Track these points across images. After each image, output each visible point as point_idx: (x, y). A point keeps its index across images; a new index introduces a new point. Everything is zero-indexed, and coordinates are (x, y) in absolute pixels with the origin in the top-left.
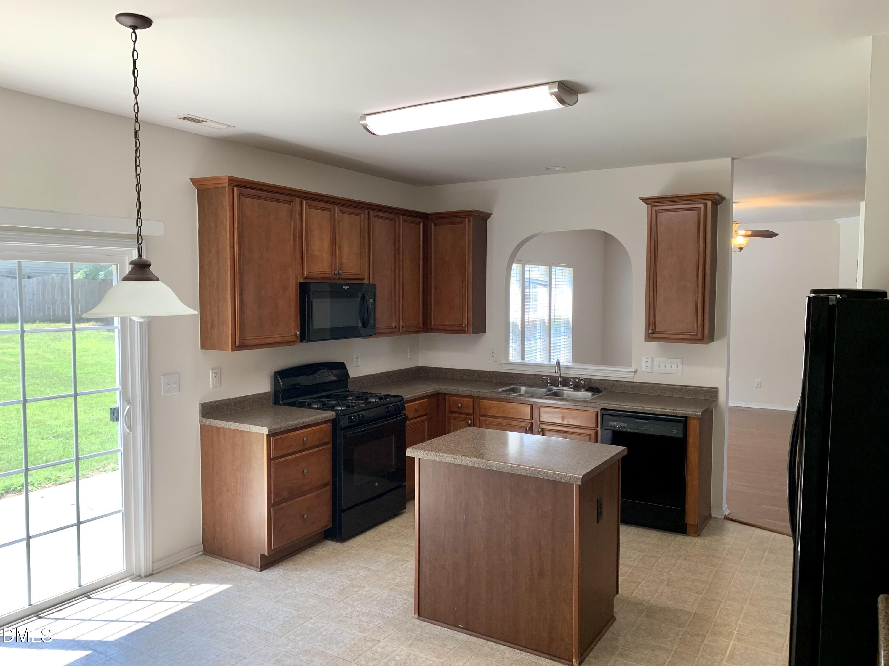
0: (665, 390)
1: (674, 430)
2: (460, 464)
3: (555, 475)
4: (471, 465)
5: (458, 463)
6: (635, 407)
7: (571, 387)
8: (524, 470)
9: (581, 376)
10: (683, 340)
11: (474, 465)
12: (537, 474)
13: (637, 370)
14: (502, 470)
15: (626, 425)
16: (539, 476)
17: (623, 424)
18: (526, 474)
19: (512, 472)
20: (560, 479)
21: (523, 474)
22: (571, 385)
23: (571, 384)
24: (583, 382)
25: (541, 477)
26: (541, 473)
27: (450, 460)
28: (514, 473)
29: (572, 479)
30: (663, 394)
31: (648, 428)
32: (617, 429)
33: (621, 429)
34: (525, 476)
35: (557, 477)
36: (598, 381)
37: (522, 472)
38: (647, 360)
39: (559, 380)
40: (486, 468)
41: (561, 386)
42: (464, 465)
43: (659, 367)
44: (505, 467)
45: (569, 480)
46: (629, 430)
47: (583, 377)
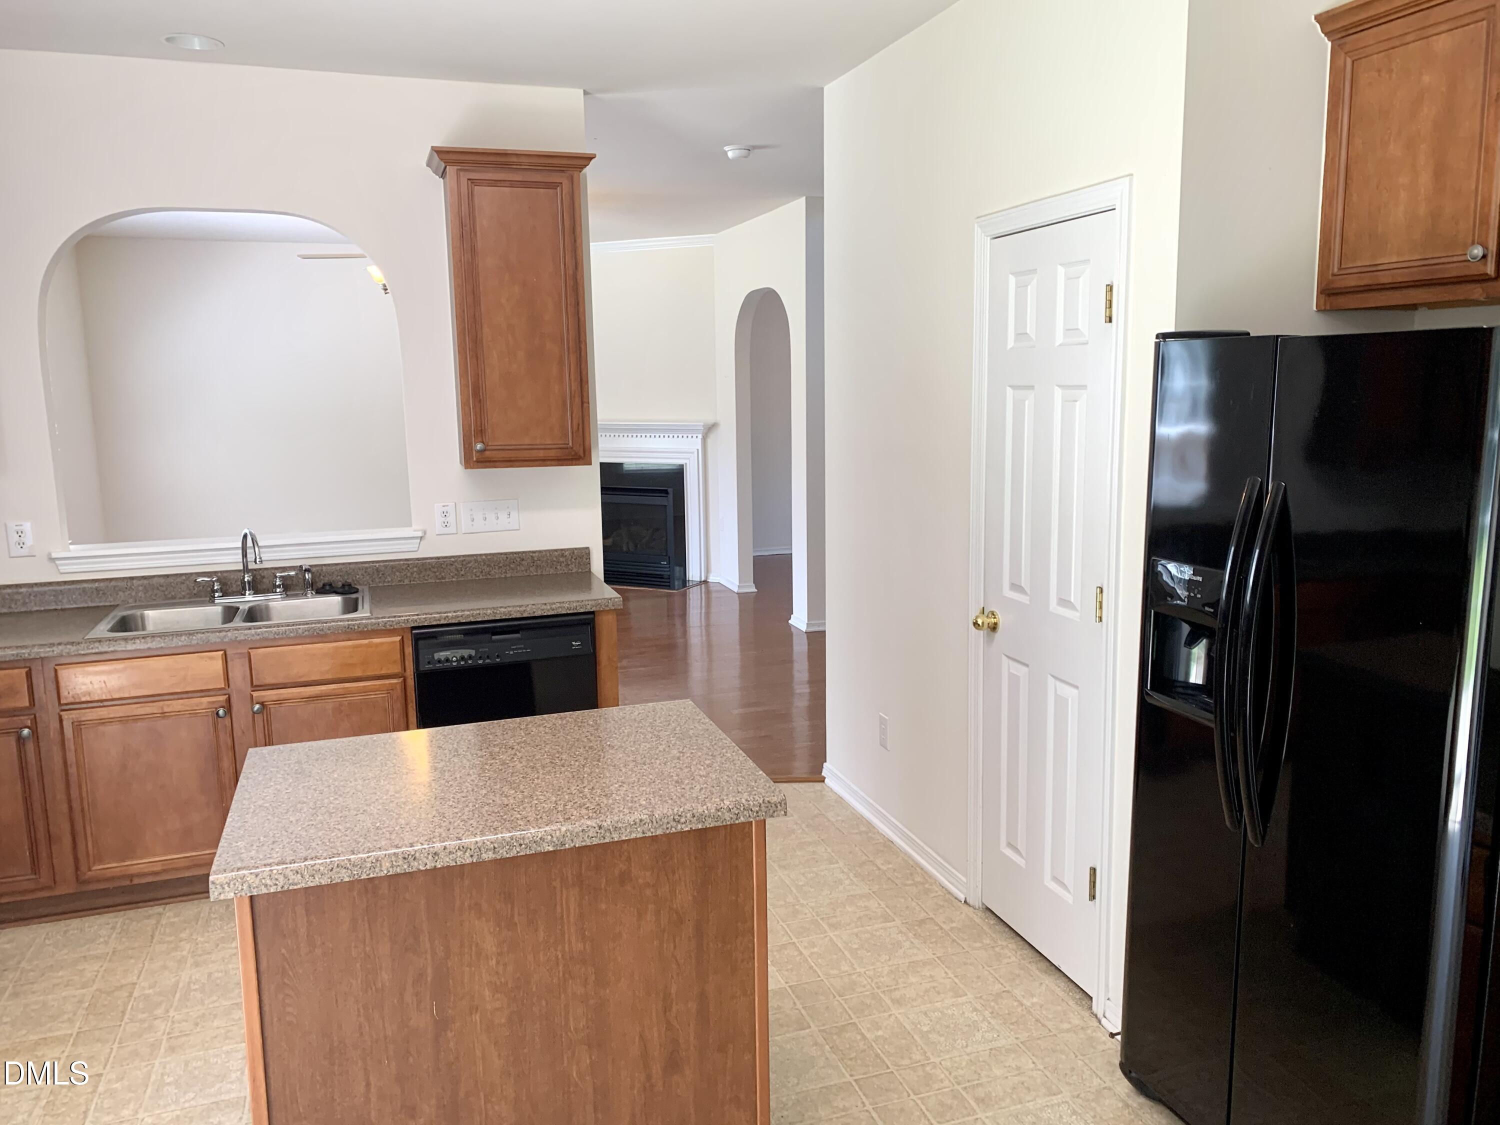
0: (489, 566)
1: (574, 643)
2: (428, 867)
3: (720, 813)
4: (469, 861)
5: (422, 868)
6: (468, 610)
7: (278, 590)
8: (635, 824)
9: (298, 563)
10: (544, 462)
11: (479, 856)
12: (674, 824)
13: (425, 533)
14: (572, 845)
15: (473, 652)
16: (679, 827)
17: (466, 653)
18: (644, 833)
19: (602, 841)
20: (735, 817)
21: (633, 836)
22: (279, 586)
23: (277, 584)
24: (310, 575)
25: (687, 829)
26: (683, 820)
27: (392, 867)
28: (607, 840)
29: (763, 809)
30: (486, 575)
31: (520, 649)
32: (455, 664)
33: (462, 663)
34: (640, 838)
35: (727, 816)
36: (338, 568)
37: (631, 832)
38: (445, 509)
39: (246, 580)
40: (522, 854)
41: (252, 592)
42: (443, 868)
43: (473, 520)
44: (581, 834)
45: (757, 812)
46: (480, 662)
47: (306, 564)
